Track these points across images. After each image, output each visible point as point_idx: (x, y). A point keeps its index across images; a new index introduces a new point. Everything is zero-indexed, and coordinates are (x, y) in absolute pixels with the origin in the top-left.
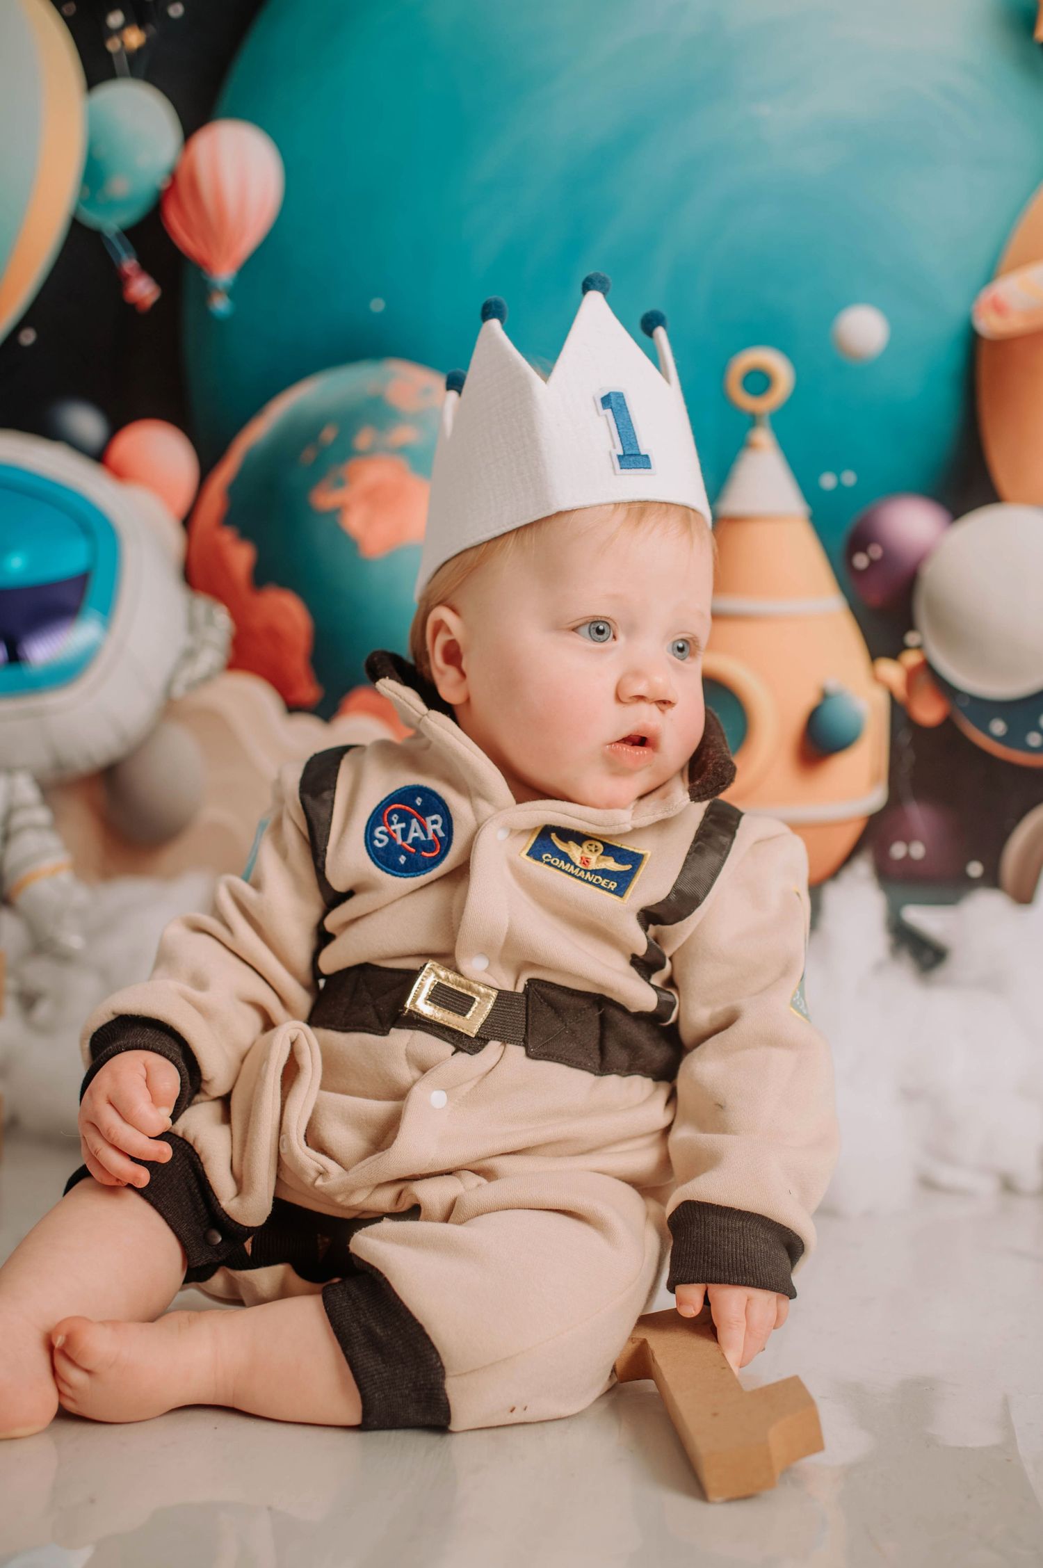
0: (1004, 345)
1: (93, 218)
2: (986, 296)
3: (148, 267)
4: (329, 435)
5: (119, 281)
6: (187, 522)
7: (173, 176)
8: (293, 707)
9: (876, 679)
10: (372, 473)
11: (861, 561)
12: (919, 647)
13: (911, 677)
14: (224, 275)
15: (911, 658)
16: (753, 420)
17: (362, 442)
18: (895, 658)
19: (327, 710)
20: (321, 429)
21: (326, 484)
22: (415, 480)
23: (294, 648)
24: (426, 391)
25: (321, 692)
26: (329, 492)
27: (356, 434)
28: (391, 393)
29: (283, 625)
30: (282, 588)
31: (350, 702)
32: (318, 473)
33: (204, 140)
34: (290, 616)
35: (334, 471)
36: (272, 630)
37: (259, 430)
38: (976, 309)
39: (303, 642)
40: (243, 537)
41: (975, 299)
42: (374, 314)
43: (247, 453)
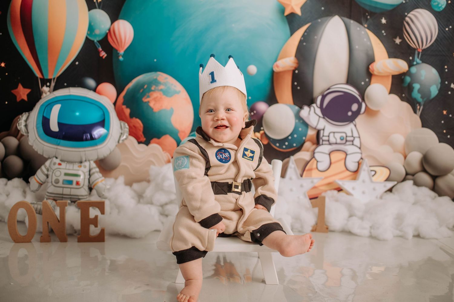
0: (279, 73)
1: (91, 38)
2: (275, 64)
3: (103, 49)
4: (145, 87)
5: (99, 52)
6: (115, 104)
7: (109, 30)
8: (139, 142)
10: (155, 95)
11: (252, 114)
12: (263, 130)
13: (262, 135)
14: (122, 52)
17: (153, 88)
18: (259, 132)
19: (147, 143)
20: (144, 86)
21: (146, 96)
22: (164, 96)
23: (140, 130)
24: (166, 78)
25: (145, 139)
26: (146, 98)
27: (152, 86)
28: (159, 78)
29: (137, 125)
30: (136, 118)
31: (152, 141)
32: (144, 94)
33: (116, 23)
34: (139, 123)
35: (147, 94)
36: (134, 126)
37: (130, 85)
38: (273, 66)
39: (142, 129)
40: (127, 107)
41: (273, 64)
42: (155, 62)
43: (128, 90)
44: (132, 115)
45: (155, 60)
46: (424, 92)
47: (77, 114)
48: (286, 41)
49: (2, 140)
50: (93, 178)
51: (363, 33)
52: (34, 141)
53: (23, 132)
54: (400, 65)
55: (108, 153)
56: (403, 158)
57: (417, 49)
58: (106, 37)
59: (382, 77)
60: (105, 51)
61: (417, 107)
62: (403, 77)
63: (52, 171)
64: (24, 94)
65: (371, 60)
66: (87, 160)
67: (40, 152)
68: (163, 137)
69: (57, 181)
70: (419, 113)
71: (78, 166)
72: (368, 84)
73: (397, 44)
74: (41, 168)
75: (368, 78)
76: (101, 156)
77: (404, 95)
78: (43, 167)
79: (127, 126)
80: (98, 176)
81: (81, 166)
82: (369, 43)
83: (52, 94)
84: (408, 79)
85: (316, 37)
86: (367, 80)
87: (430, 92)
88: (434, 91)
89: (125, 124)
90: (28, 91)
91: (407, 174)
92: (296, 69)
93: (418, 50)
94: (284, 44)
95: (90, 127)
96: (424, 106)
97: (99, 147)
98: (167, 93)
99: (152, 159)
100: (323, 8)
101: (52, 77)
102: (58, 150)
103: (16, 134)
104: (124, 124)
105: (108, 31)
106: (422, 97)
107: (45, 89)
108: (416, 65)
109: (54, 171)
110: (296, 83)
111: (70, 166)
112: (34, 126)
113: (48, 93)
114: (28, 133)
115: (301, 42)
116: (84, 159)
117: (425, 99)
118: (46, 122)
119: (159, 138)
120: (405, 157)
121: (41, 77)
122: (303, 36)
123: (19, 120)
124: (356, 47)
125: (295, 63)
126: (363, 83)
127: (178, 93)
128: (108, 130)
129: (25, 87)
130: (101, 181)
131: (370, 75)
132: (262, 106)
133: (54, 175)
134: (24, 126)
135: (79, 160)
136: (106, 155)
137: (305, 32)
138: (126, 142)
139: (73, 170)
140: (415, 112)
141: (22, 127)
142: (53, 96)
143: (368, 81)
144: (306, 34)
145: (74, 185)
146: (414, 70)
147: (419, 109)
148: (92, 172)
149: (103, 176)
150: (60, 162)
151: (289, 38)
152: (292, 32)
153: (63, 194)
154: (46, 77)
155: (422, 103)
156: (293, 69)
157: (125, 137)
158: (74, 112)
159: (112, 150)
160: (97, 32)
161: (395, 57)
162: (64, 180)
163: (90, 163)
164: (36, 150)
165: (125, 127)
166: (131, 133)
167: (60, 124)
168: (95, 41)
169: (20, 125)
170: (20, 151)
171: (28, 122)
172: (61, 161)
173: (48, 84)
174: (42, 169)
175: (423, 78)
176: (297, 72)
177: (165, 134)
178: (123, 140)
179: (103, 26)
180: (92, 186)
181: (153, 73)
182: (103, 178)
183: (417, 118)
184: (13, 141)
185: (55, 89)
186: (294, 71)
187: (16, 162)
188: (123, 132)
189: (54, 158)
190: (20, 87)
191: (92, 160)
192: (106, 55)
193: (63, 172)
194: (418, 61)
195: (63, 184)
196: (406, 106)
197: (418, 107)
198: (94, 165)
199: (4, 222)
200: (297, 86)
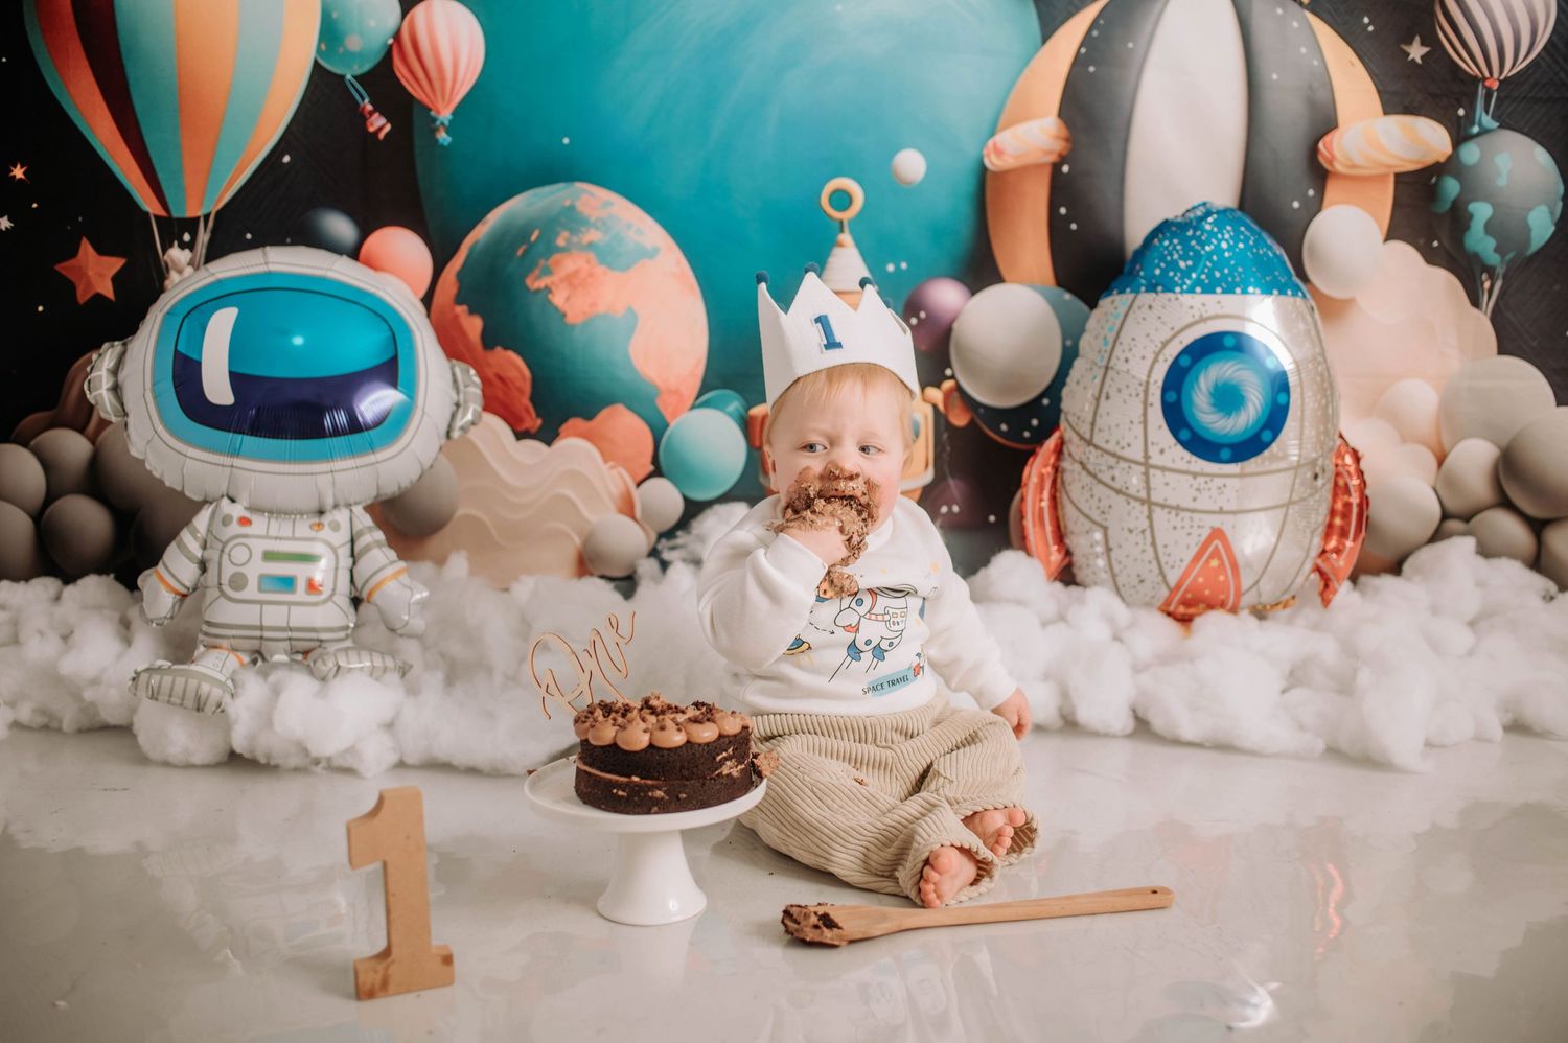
0: (1002, 175)
1: (333, 67)
2: (990, 143)
3: (379, 108)
4: (535, 236)
5: (363, 118)
6: (427, 300)
7: (397, 36)
8: (521, 435)
9: (926, 399)
10: (569, 264)
12: (953, 377)
13: (947, 396)
14: (445, 116)
15: (948, 384)
16: (839, 227)
17: (561, 242)
18: (938, 385)
19: (548, 435)
20: (531, 234)
21: (537, 272)
22: (601, 269)
23: (520, 390)
24: (609, 204)
25: (539, 422)
26: (538, 278)
27: (557, 234)
28: (579, 205)
29: (511, 374)
30: (507, 347)
31: (564, 428)
32: (529, 264)
33: (419, 12)
34: (517, 367)
35: (542, 263)
36: (501, 379)
37: (482, 232)
38: (985, 152)
39: (527, 388)
40: (472, 312)
41: (984, 144)
42: (564, 145)
43: (472, 250)
44: (490, 340)
45: (566, 141)
46: (1505, 230)
47: (298, 341)
48: (1027, 60)
49: (33, 443)
50: (365, 567)
51: (1295, 24)
52: (149, 442)
53: (107, 412)
54: (1427, 139)
55: (414, 475)
56: (1432, 462)
57: (1484, 79)
58: (387, 59)
59: (1360, 180)
60: (382, 114)
61: (1482, 284)
62: (1434, 180)
63: (220, 546)
64: (101, 276)
65: (1325, 122)
66: (341, 502)
67: (171, 481)
68: (604, 413)
69: (238, 582)
70: (1488, 304)
71: (311, 527)
72: (1317, 206)
73: (1413, 60)
74: (177, 539)
75: (1314, 189)
76: (390, 489)
77: (1436, 244)
78: (185, 535)
79: (477, 380)
80: (380, 557)
81: (320, 525)
82: (1316, 63)
83: (203, 272)
84: (1451, 187)
85: (1130, 45)
86: (1311, 193)
87: (1527, 230)
88: (1541, 226)
89: (469, 372)
90: (116, 264)
91: (1446, 516)
92: (1063, 159)
93: (1487, 83)
94: (1021, 71)
95: (345, 387)
96: (1505, 278)
97: (381, 455)
98: (612, 256)
99: (567, 491)
101: (201, 213)
102: (235, 470)
103: (83, 417)
104: (466, 372)
105: (391, 41)
106: (1496, 250)
107: (176, 254)
108: (1478, 135)
109: (225, 544)
110: (1063, 211)
111: (278, 527)
112: (145, 389)
113: (189, 270)
114: (126, 414)
115: (1078, 62)
116: (329, 501)
117: (1509, 256)
118: (186, 374)
119: (589, 417)
120: (1441, 460)
121: (162, 213)
122: (1087, 40)
123: (88, 369)
124: (1272, 76)
125: (1057, 137)
126: (1296, 205)
128: (411, 394)
129: (102, 250)
130: (396, 575)
131: (1319, 174)
132: (946, 295)
133: (225, 557)
134: (108, 389)
135: (314, 505)
136: (405, 483)
137: (1094, 25)
138: (473, 434)
139: (293, 539)
140: (1475, 302)
141: (101, 395)
142: (211, 280)
143: (1314, 197)
144: (1095, 33)
145: (300, 593)
146: (1471, 153)
147: (1490, 291)
148: (359, 545)
149: (401, 557)
150: (247, 514)
151: (1037, 50)
152: (1048, 29)
153: (261, 628)
154: (175, 214)
155: (1500, 270)
156: (1053, 158)
157: (469, 417)
158: (287, 333)
159: (427, 465)
160: (354, 43)
161: (1409, 110)
162: (263, 578)
163: (351, 511)
164: (156, 474)
165: (469, 383)
166: (492, 404)
167: (237, 380)
168: (349, 77)
169: (97, 389)
170: (98, 480)
171: (122, 376)
172: (249, 509)
173: (187, 237)
174: (181, 539)
175: (1502, 182)
176: (1066, 169)
177: (608, 401)
178: (464, 429)
179: (373, 23)
180: (364, 595)
181: (561, 185)
182: (402, 564)
183: (1480, 323)
184: (72, 446)
185: (214, 253)
186: (1056, 168)
187: (88, 518)
188: (462, 399)
189: (225, 501)
190: (86, 249)
191: (356, 503)
192: (388, 127)
193: (259, 546)
194: (1488, 121)
195: (260, 590)
196: (1442, 280)
197: (1487, 285)
198: (366, 520)
199: (59, 730)
200: (1068, 219)
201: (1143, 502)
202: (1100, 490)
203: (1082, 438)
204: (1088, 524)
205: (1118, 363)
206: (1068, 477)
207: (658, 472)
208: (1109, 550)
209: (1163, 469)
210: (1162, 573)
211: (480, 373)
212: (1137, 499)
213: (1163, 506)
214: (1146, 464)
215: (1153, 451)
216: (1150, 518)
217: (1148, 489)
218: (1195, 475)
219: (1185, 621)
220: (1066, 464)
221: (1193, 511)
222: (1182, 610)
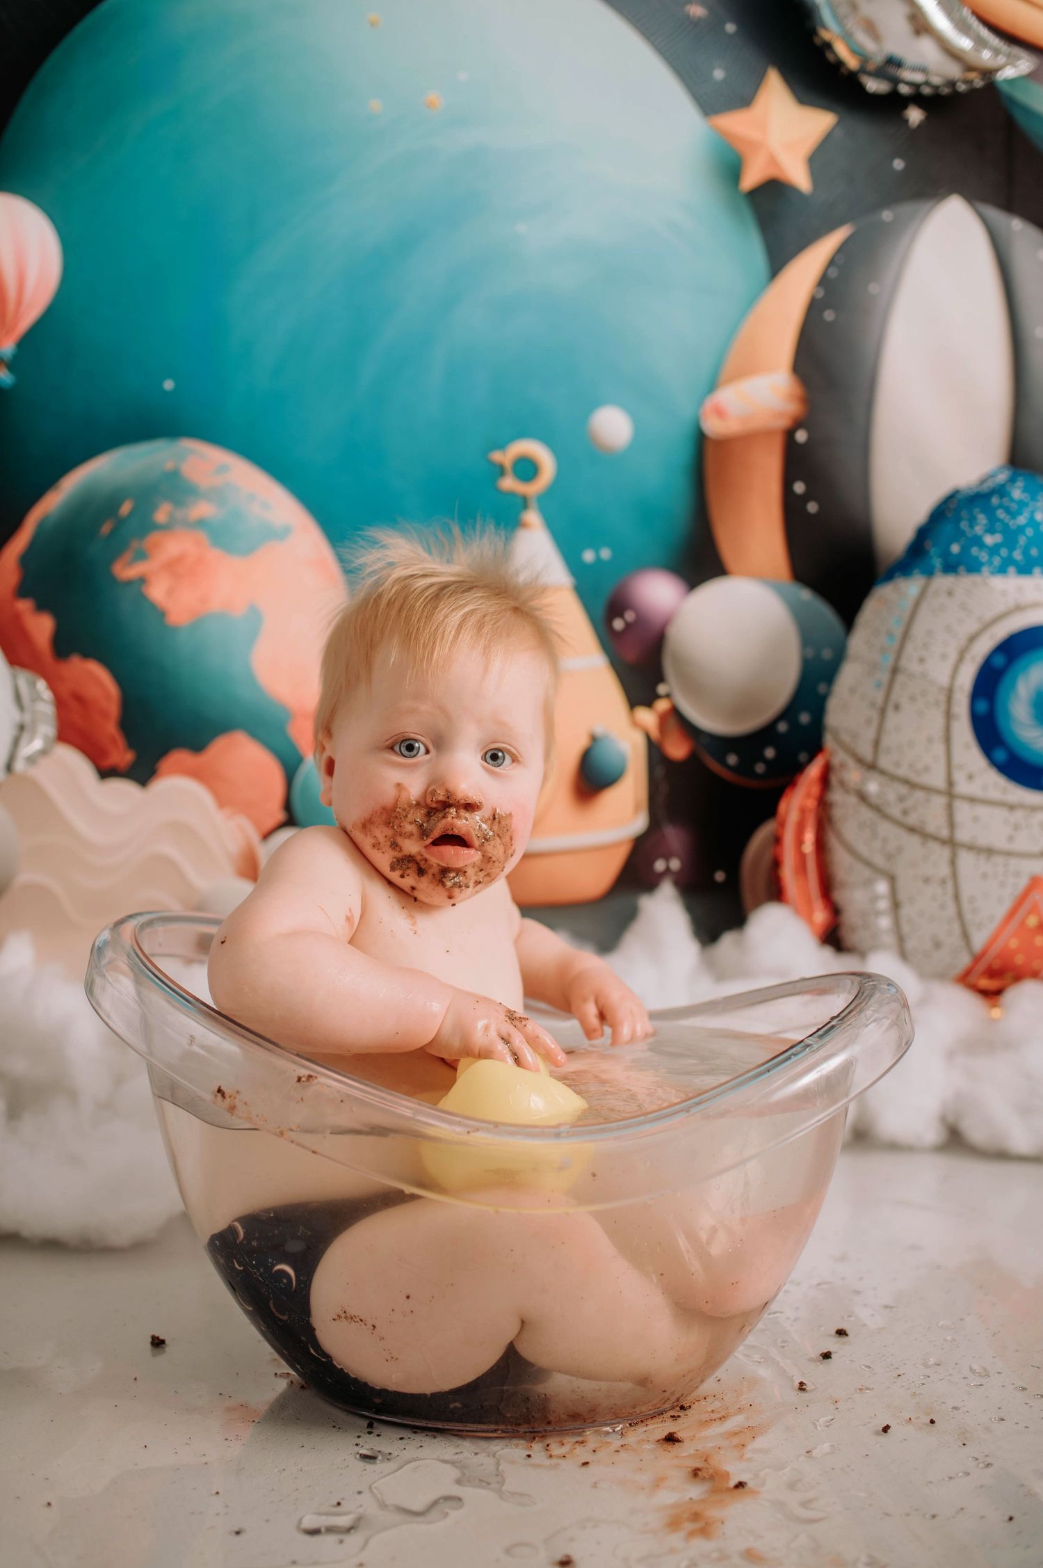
0: (725, 443)
2: (710, 402)
4: (126, 508)
9: (635, 724)
10: (172, 546)
11: (618, 624)
12: (668, 696)
13: (663, 720)
14: (7, 349)
15: (662, 705)
16: (525, 503)
17: (161, 516)
18: (650, 706)
19: (142, 773)
20: (120, 504)
21: (128, 556)
22: (213, 553)
23: (104, 714)
24: (222, 469)
25: (129, 756)
26: (131, 563)
27: (154, 508)
28: (187, 470)
29: (92, 692)
30: (87, 655)
31: (165, 764)
32: (118, 545)
34: (101, 684)
35: (135, 544)
36: (79, 698)
37: (53, 503)
38: (702, 412)
39: (114, 711)
40: (41, 607)
41: (701, 402)
42: (166, 393)
43: (41, 526)
44: (64, 645)
45: (169, 385)
48: (752, 300)
68: (218, 746)
79: (47, 695)
85: (874, 288)
89: (34, 685)
92: (797, 424)
94: (743, 316)
98: (228, 537)
99: (169, 849)
100: (898, 164)
104: (32, 685)
115: (814, 308)
119: (198, 746)
122: (824, 281)
124: (1037, 332)
125: (792, 397)
127: (281, 534)
132: (658, 591)
137: (832, 262)
138: (44, 770)
144: (833, 273)
151: (763, 288)
152: (777, 261)
156: (783, 423)
165: (36, 697)
166: (68, 731)
176: (801, 436)
177: (224, 727)
178: (29, 759)
181: (160, 444)
186: (789, 434)
188: (27, 718)
200: (806, 498)
201: (944, 842)
202: (885, 828)
203: (860, 761)
204: (867, 873)
205: (910, 663)
206: (837, 813)
207: (291, 820)
208: (896, 905)
209: (972, 800)
210: (966, 936)
211: (52, 686)
212: (935, 838)
213: (971, 848)
214: (950, 793)
215: (959, 777)
216: (953, 862)
217: (952, 825)
218: (1012, 807)
219: (991, 995)
220: (836, 796)
221: (1009, 854)
222: (985, 983)
